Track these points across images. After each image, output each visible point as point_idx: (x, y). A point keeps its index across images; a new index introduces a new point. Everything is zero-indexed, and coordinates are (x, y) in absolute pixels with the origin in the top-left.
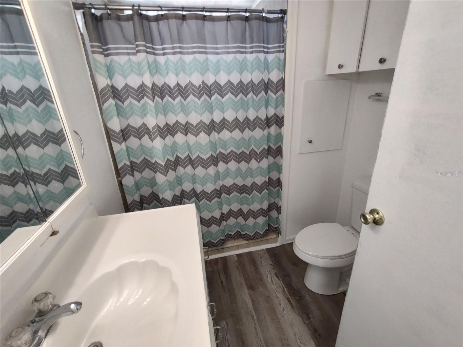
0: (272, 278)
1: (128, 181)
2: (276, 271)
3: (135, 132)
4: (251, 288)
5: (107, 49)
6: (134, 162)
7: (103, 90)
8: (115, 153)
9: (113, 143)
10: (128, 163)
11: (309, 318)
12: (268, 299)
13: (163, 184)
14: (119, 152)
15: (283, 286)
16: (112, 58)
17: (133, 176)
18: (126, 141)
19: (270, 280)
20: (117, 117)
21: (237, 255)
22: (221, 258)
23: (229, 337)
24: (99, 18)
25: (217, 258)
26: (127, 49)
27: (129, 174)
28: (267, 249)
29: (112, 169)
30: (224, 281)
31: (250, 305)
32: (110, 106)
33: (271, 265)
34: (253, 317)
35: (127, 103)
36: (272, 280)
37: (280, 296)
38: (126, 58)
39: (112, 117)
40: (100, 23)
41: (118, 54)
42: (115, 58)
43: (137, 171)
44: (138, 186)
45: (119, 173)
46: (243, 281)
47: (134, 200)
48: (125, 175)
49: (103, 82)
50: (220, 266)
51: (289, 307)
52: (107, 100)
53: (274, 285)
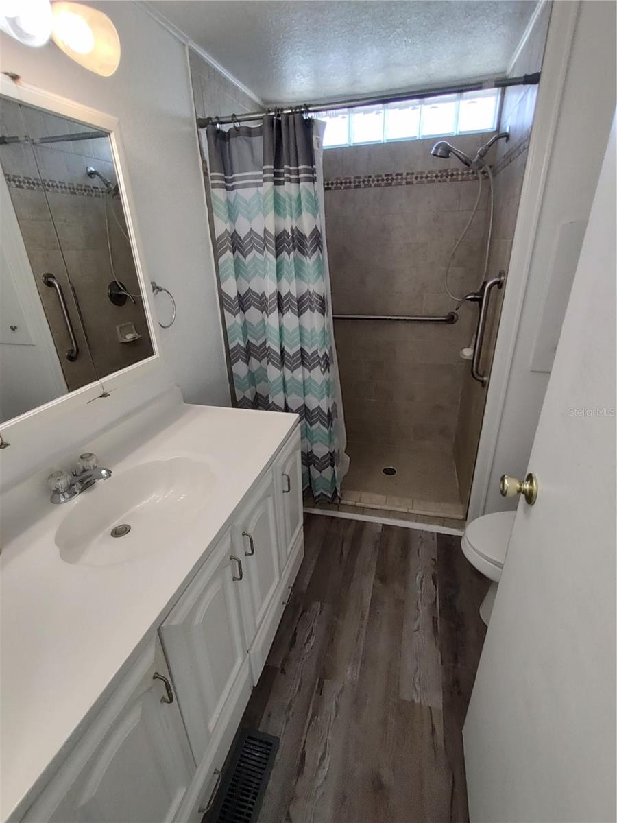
0: (424, 579)
1: (240, 368)
2: (436, 571)
3: (256, 300)
4: (382, 578)
5: (232, 180)
6: (252, 343)
7: (221, 237)
8: (227, 327)
9: (226, 313)
10: (242, 344)
11: (456, 661)
12: (400, 603)
13: (275, 382)
14: (233, 326)
15: (438, 597)
16: (237, 193)
17: (247, 363)
18: (244, 312)
19: (418, 580)
20: (234, 277)
21: (384, 525)
22: (358, 521)
23: (315, 624)
24: (226, 135)
25: (351, 520)
26: (256, 177)
27: (243, 360)
28: (438, 534)
29: (222, 349)
30: (345, 552)
31: (368, 600)
32: (226, 261)
33: (434, 560)
34: (363, 616)
35: (249, 257)
36: (422, 582)
37: (424, 610)
38: (253, 191)
39: (227, 277)
40: (227, 143)
41: (245, 186)
42: (240, 192)
43: (255, 357)
44: (253, 378)
45: (231, 357)
46: (374, 564)
47: (244, 397)
48: (237, 360)
49: (222, 227)
50: (351, 530)
51: (429, 630)
52: (224, 252)
53: (423, 589)
